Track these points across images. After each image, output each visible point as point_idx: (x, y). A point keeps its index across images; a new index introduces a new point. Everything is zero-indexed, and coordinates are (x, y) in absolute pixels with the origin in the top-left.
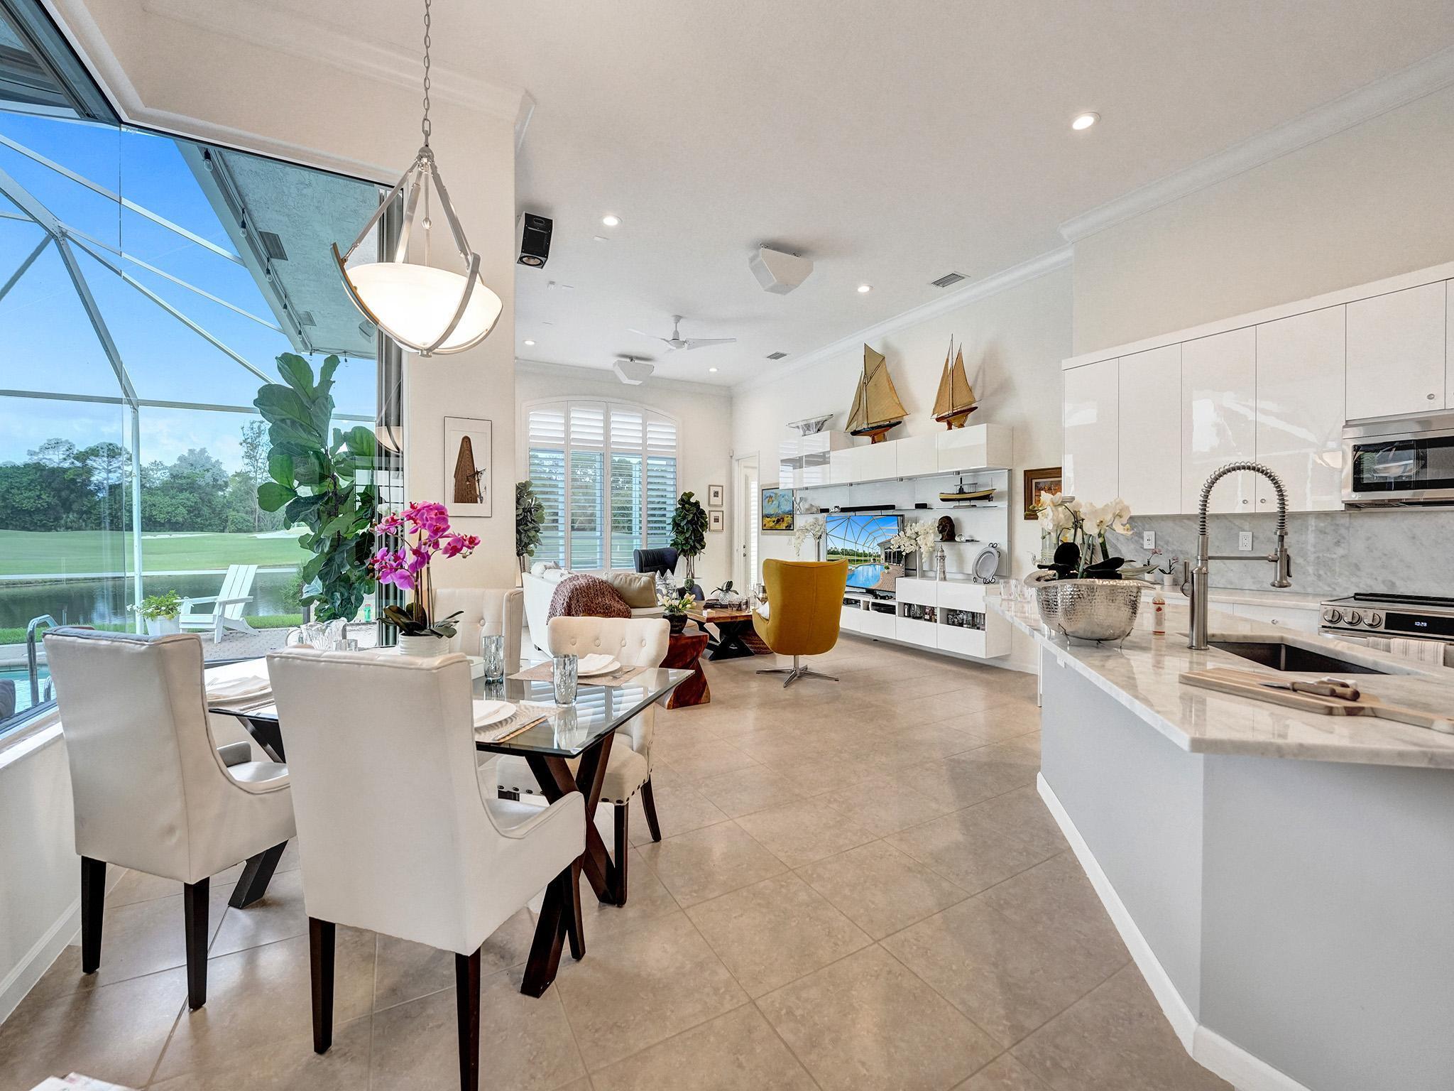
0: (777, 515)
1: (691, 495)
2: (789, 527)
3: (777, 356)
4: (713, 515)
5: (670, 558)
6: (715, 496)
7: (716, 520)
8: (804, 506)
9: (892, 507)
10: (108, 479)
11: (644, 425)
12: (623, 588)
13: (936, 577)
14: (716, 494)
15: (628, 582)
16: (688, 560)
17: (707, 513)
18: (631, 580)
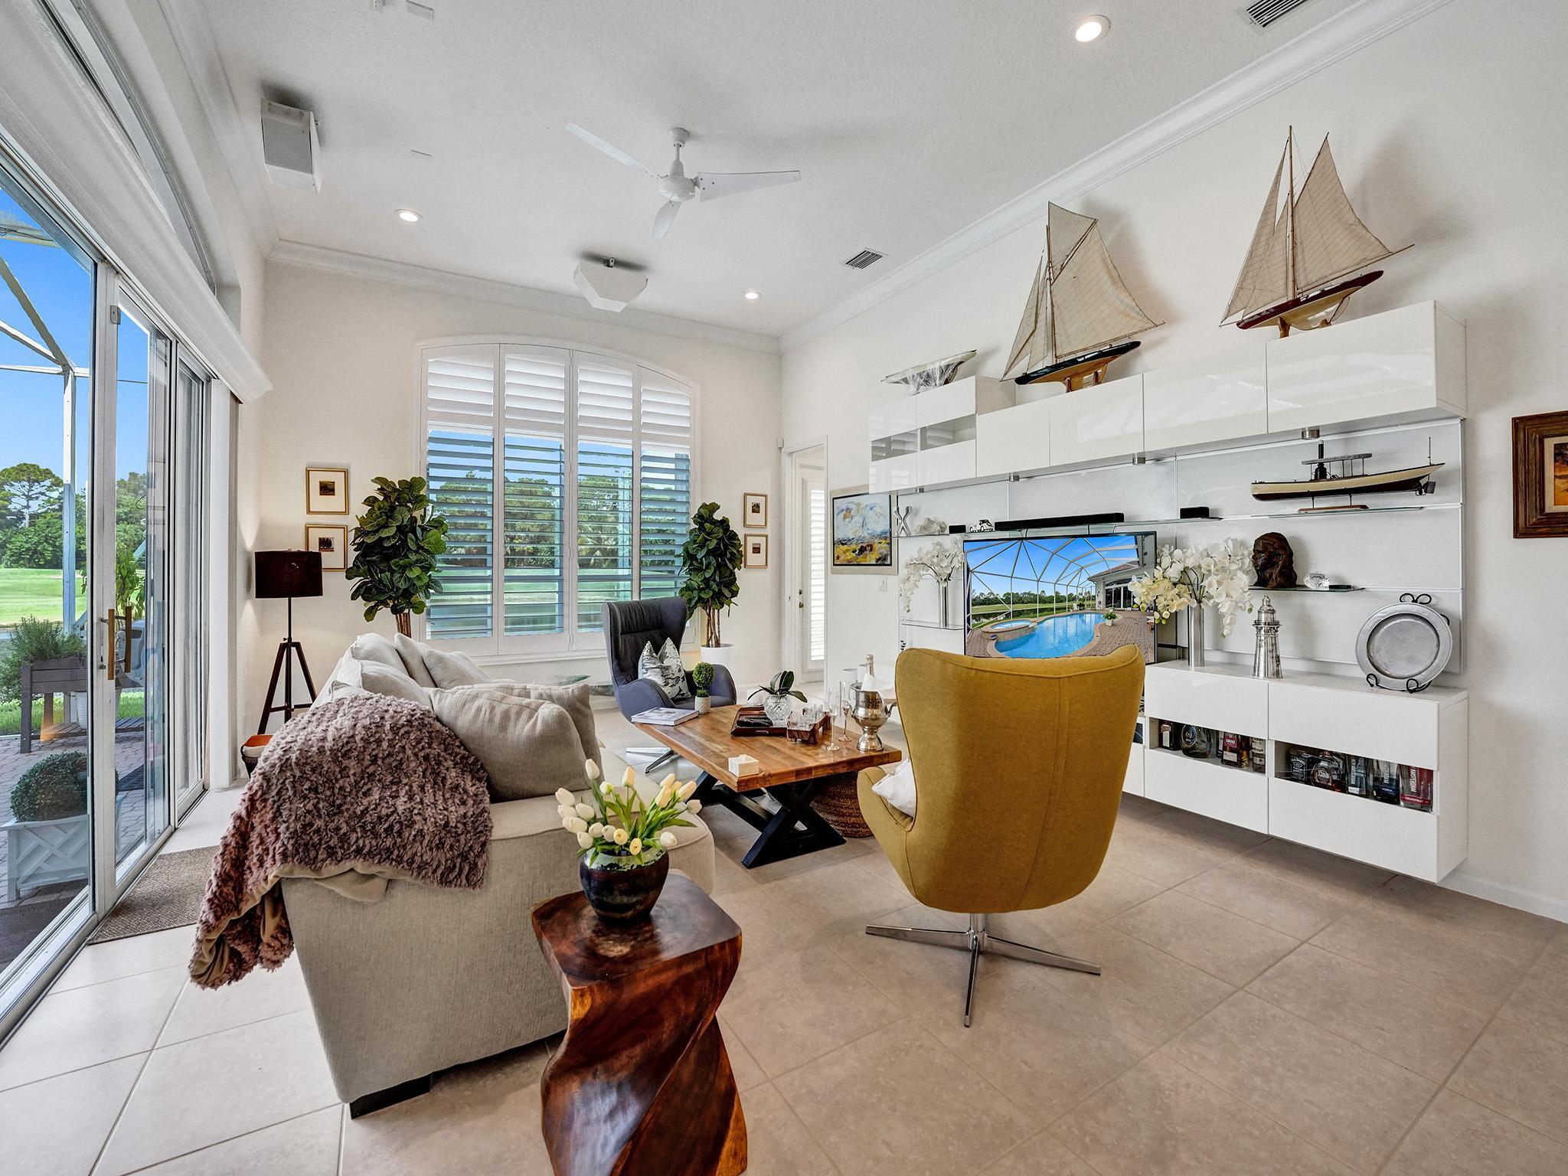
0: (861, 539)
1: (714, 507)
2: (883, 561)
3: (864, 260)
4: (751, 541)
5: (672, 616)
6: (754, 511)
7: (756, 550)
8: (915, 523)
9: (1118, 518)
10: (28, 507)
11: (636, 391)
12: (481, 737)
13: (1256, 669)
14: (756, 509)
15: (497, 719)
16: (709, 615)
17: (741, 537)
18: (506, 716)
